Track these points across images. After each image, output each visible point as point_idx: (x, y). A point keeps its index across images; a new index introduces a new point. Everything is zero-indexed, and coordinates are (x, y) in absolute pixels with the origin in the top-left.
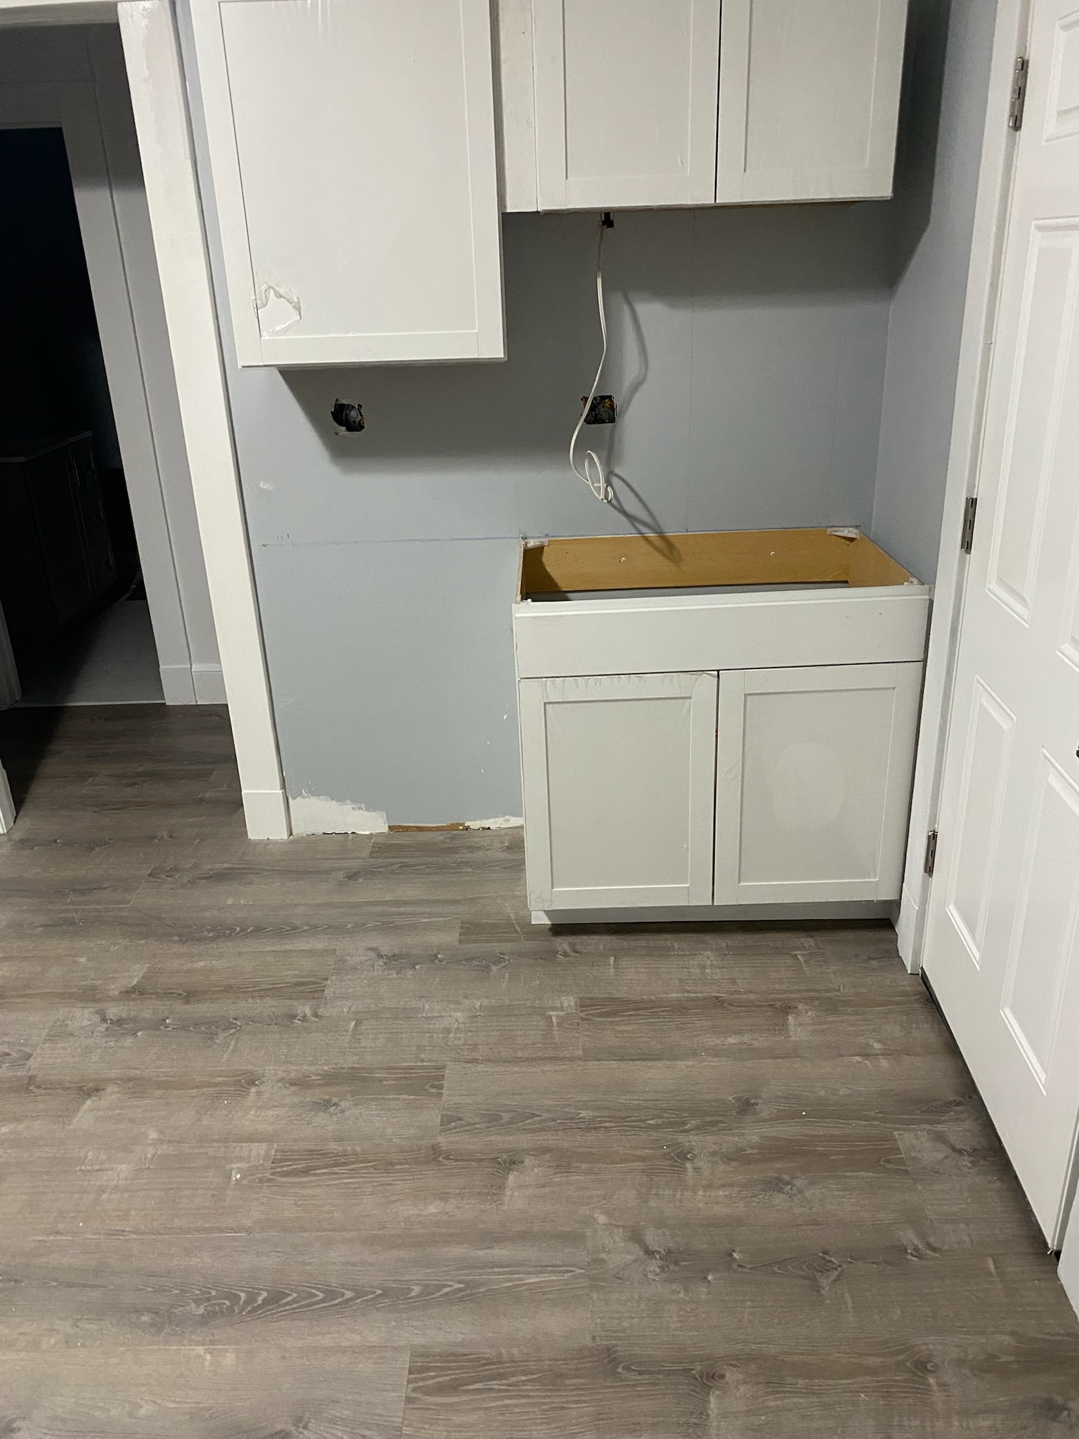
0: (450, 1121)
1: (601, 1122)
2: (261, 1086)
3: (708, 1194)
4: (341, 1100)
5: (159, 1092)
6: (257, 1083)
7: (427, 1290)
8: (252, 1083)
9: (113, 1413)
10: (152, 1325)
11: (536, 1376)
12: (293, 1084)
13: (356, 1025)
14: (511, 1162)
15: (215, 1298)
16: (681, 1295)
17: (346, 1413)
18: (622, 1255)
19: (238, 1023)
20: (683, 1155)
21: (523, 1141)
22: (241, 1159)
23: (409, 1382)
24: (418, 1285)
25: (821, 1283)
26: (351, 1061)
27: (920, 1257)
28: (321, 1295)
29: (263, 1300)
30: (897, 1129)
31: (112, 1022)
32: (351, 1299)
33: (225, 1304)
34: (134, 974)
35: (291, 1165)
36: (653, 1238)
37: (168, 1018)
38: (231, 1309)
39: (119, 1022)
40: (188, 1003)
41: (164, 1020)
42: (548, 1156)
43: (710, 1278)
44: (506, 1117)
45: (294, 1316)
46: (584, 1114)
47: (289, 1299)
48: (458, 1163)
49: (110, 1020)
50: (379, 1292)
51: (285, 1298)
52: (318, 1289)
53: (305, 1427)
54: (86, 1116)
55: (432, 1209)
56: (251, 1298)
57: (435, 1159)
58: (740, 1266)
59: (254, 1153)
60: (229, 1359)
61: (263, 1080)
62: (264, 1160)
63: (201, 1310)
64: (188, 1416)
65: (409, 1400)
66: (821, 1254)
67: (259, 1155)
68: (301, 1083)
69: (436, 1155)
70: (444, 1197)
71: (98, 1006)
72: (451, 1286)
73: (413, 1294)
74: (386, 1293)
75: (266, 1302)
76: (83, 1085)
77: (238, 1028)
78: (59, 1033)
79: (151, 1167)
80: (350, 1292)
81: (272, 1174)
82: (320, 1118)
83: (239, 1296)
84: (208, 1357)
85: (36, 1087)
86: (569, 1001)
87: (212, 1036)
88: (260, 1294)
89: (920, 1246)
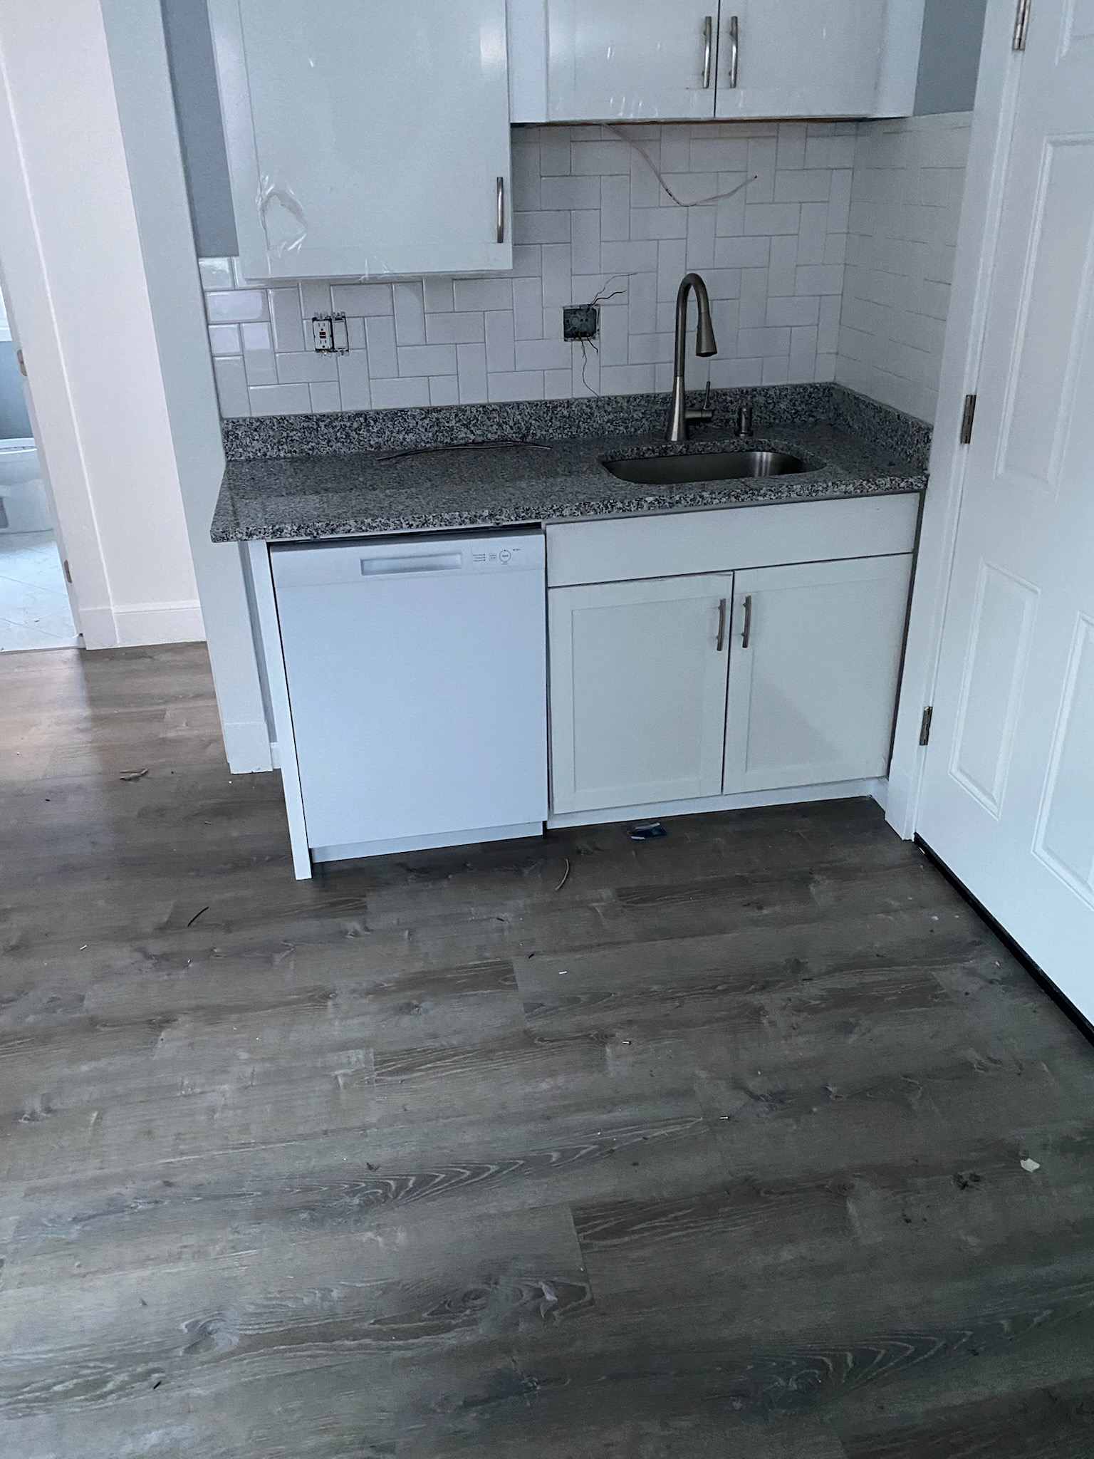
0: (532, 1008)
1: (674, 993)
2: (337, 999)
3: (788, 1042)
4: (421, 1002)
5: (235, 1016)
6: (331, 996)
7: (565, 1154)
8: (326, 997)
9: (306, 1301)
10: (312, 1220)
11: (690, 1210)
12: (368, 994)
13: (410, 934)
14: (602, 1038)
15: (366, 1188)
16: (795, 1127)
17: (530, 1265)
18: (730, 1102)
19: (290, 944)
20: (758, 1012)
21: (609, 1018)
22: (342, 1066)
23: (578, 1233)
24: (556, 1151)
25: (910, 1101)
26: (418, 966)
27: (986, 1069)
28: (468, 1173)
29: (413, 1184)
30: (934, 970)
31: (157, 957)
32: (498, 1172)
33: (378, 1192)
34: (163, 910)
35: (394, 1065)
36: (753, 1084)
37: (215, 948)
38: (386, 1197)
39: (164, 957)
40: (230, 931)
41: (212, 950)
42: (635, 1028)
43: (815, 1110)
44: (584, 998)
45: (449, 1194)
46: (655, 988)
47: (437, 1180)
48: (553, 1043)
49: (154, 956)
50: (521, 1162)
51: (432, 1180)
52: (464, 1168)
53: (496, 1283)
54: (169, 1044)
55: (544, 1086)
56: (402, 1184)
57: (532, 1044)
58: (836, 1097)
59: (354, 1059)
60: (401, 1237)
61: (337, 992)
62: (365, 1064)
63: (356, 1201)
64: (381, 1292)
65: (582, 1246)
66: (903, 1078)
67: (358, 1060)
68: (377, 991)
69: (529, 1040)
70: (552, 1074)
71: (137, 944)
72: (586, 1148)
73: (554, 1160)
74: (528, 1162)
75: (418, 1185)
76: (153, 1018)
77: (292, 949)
78: (105, 974)
79: (254, 1084)
80: (494, 1167)
81: (379, 1075)
82: (406, 1021)
83: (389, 1184)
84: (380, 1239)
85: (101, 1025)
86: (607, 893)
87: (270, 961)
88: (409, 1180)
89: (983, 1061)
